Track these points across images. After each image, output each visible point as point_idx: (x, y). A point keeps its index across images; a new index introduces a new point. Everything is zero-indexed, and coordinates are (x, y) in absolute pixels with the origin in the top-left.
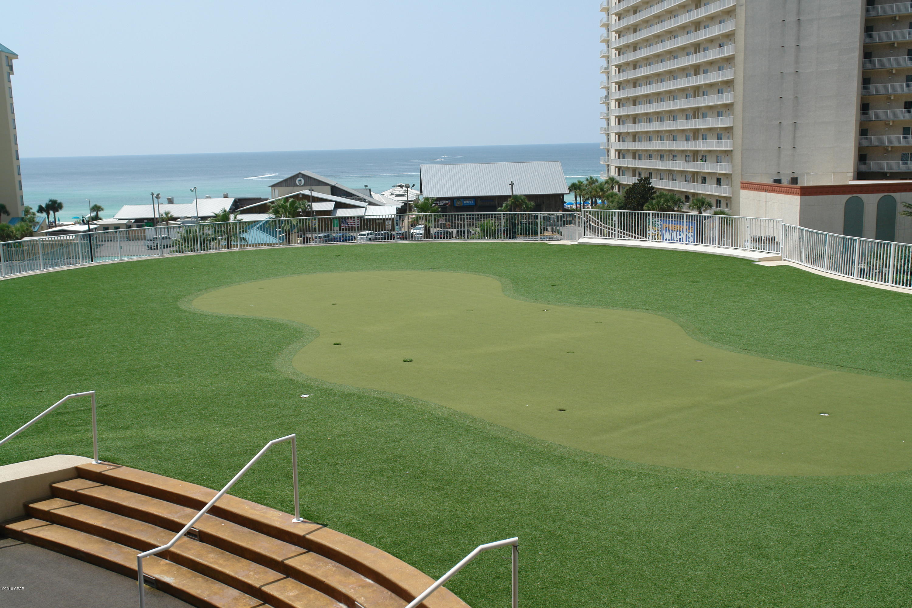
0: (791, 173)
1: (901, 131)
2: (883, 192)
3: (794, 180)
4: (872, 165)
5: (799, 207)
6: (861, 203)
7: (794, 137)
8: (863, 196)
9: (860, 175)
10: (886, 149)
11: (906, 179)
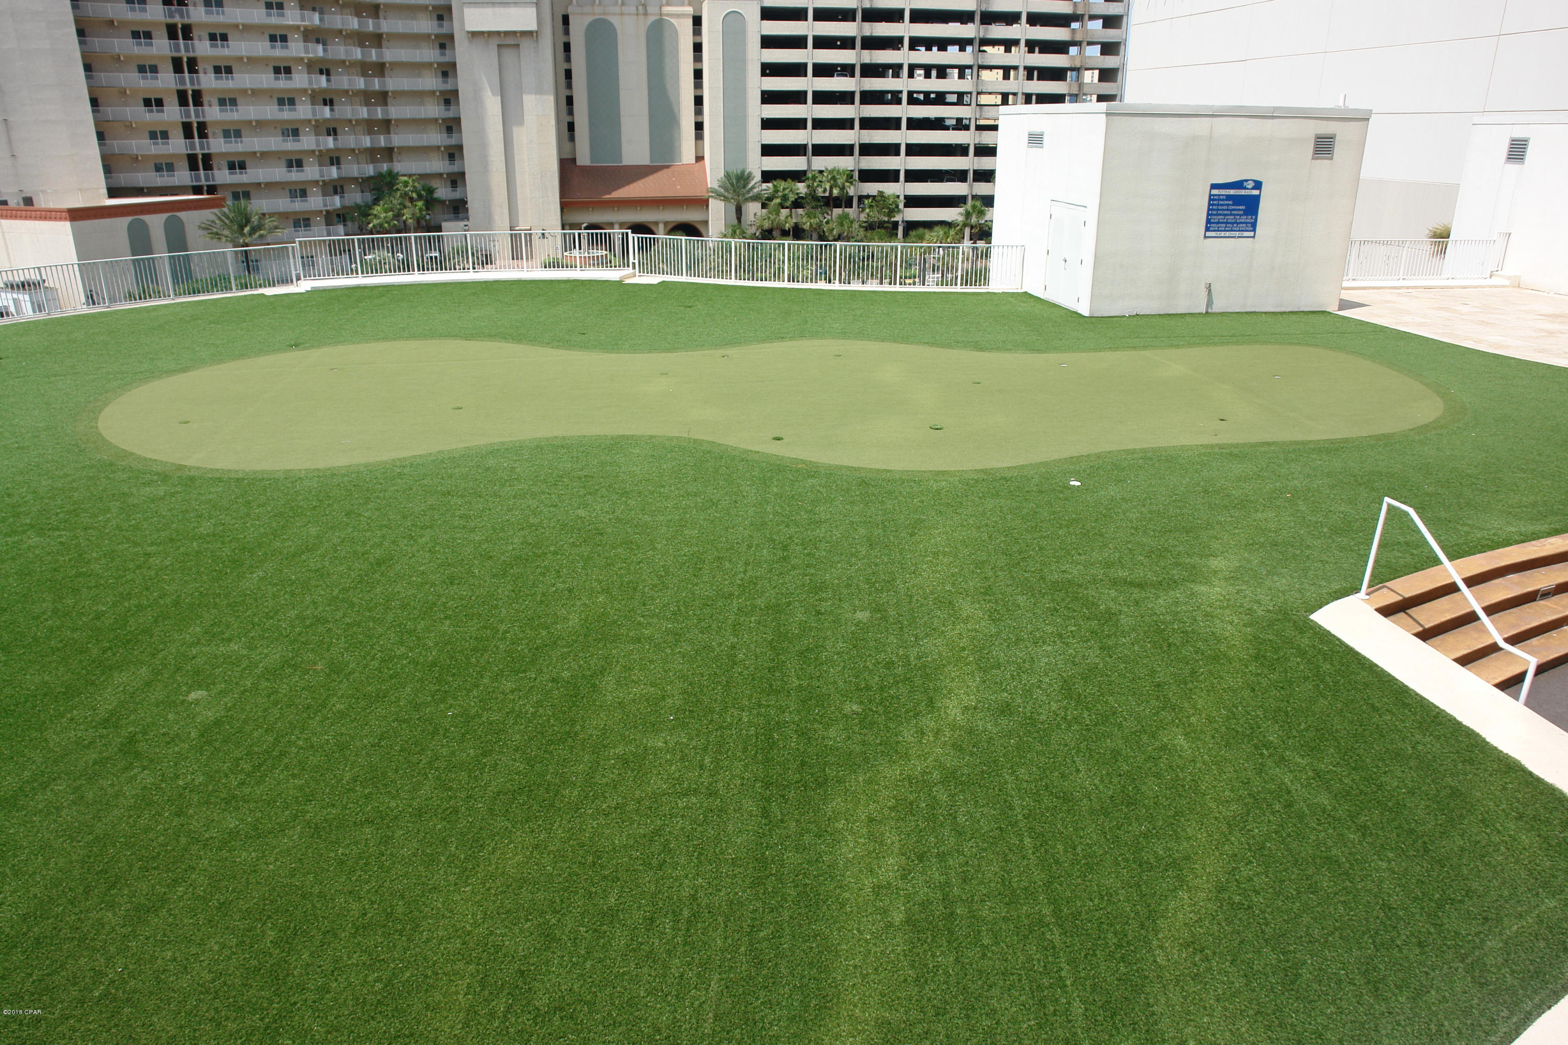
0: (17, 190)
1: (148, 135)
2: (166, 211)
3: (28, 201)
4: (124, 179)
5: (71, 237)
6: (145, 226)
7: (10, 141)
8: (146, 218)
9: (113, 192)
10: (135, 159)
11: (166, 195)
